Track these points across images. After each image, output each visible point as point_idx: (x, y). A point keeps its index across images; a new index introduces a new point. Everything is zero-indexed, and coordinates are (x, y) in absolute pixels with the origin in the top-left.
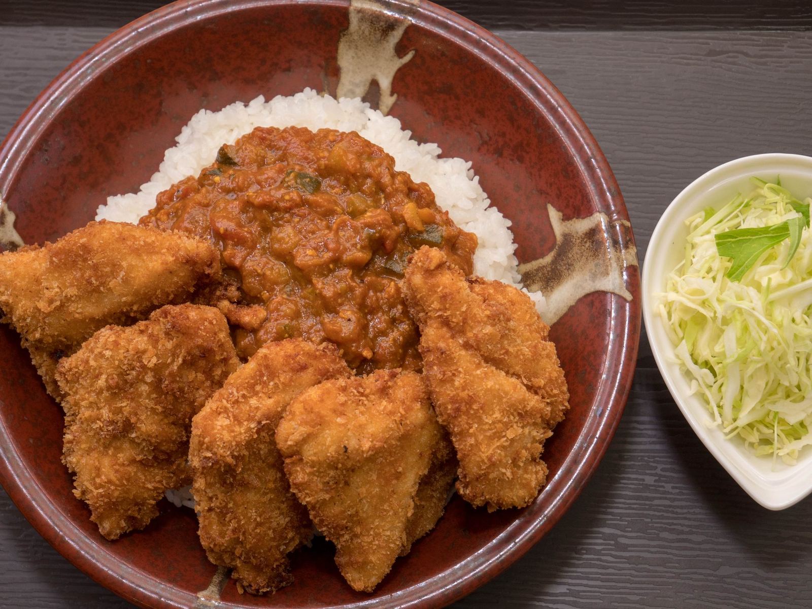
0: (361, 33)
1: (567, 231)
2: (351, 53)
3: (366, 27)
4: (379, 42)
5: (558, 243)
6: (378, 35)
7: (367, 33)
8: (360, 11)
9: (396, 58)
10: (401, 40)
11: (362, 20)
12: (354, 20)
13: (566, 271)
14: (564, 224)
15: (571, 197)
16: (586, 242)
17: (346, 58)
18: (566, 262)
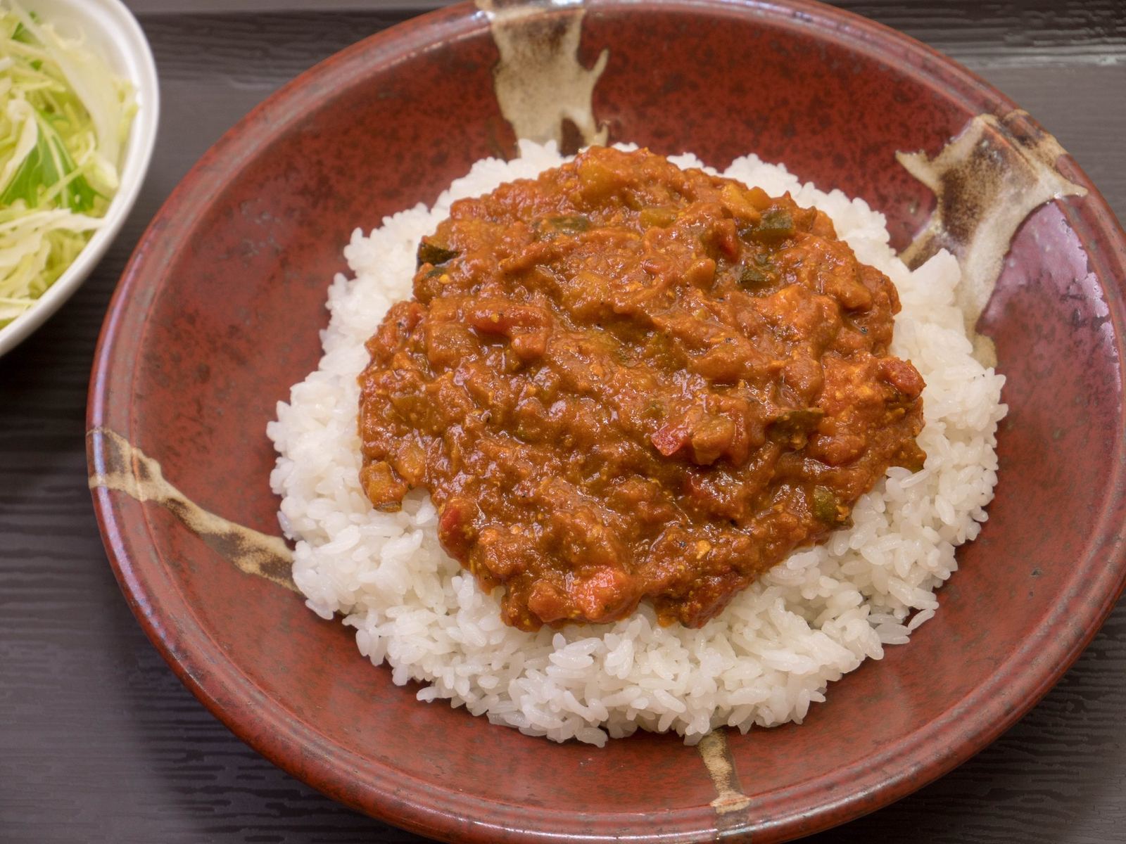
0: (520, 57)
1: (943, 170)
2: (518, 95)
3: (525, 46)
4: (551, 59)
5: (937, 194)
6: (546, 49)
7: (529, 54)
8: (507, 27)
9: (585, 73)
10: (582, 43)
11: (515, 37)
12: (505, 44)
13: (971, 220)
14: (933, 163)
15: (927, 123)
16: (980, 164)
17: (512, 103)
18: (964, 210)
